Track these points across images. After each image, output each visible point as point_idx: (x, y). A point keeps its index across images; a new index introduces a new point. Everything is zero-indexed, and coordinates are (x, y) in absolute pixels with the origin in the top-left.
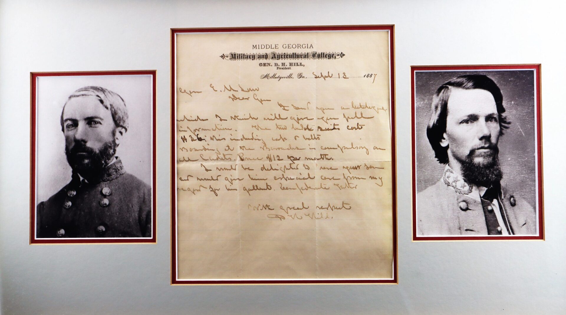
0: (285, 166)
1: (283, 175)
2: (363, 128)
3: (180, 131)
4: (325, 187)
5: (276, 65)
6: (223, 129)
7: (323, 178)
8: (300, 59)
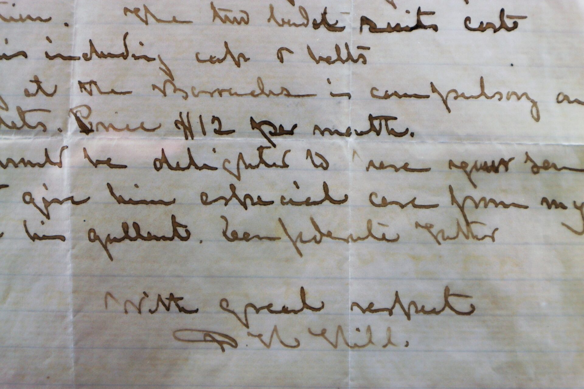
0: (241, 156)
1: (233, 187)
2: (519, 26)
4: (384, 235)
7: (378, 201)
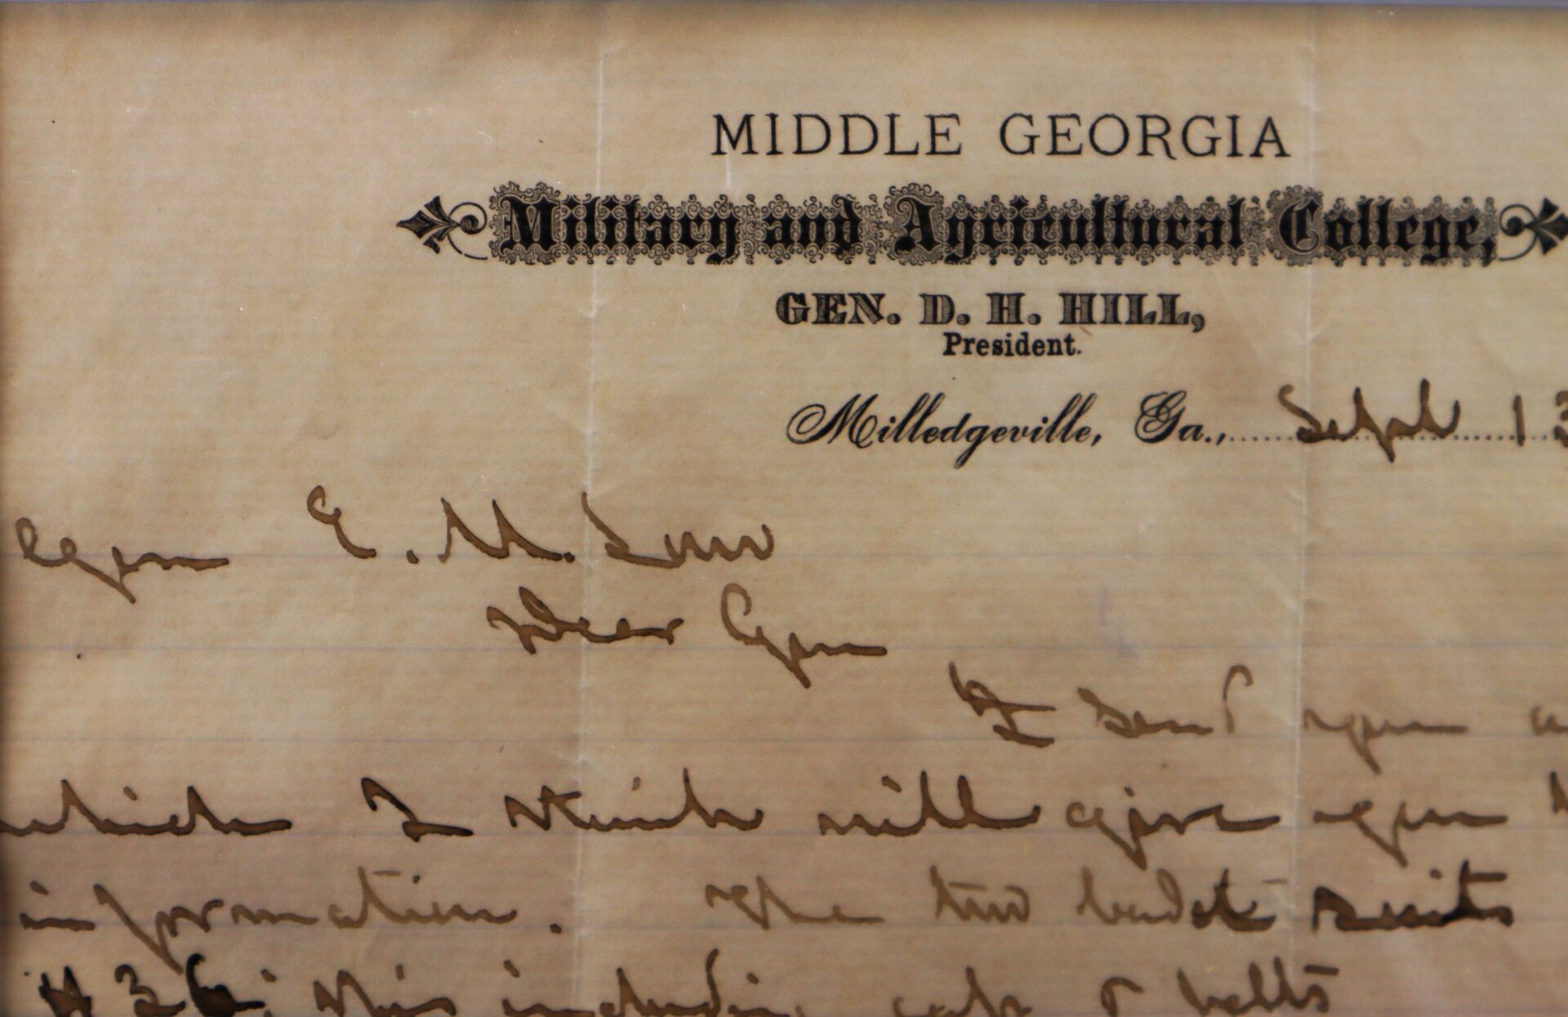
3: (28, 922)
5: (937, 308)
6: (437, 916)
8: (1163, 262)
